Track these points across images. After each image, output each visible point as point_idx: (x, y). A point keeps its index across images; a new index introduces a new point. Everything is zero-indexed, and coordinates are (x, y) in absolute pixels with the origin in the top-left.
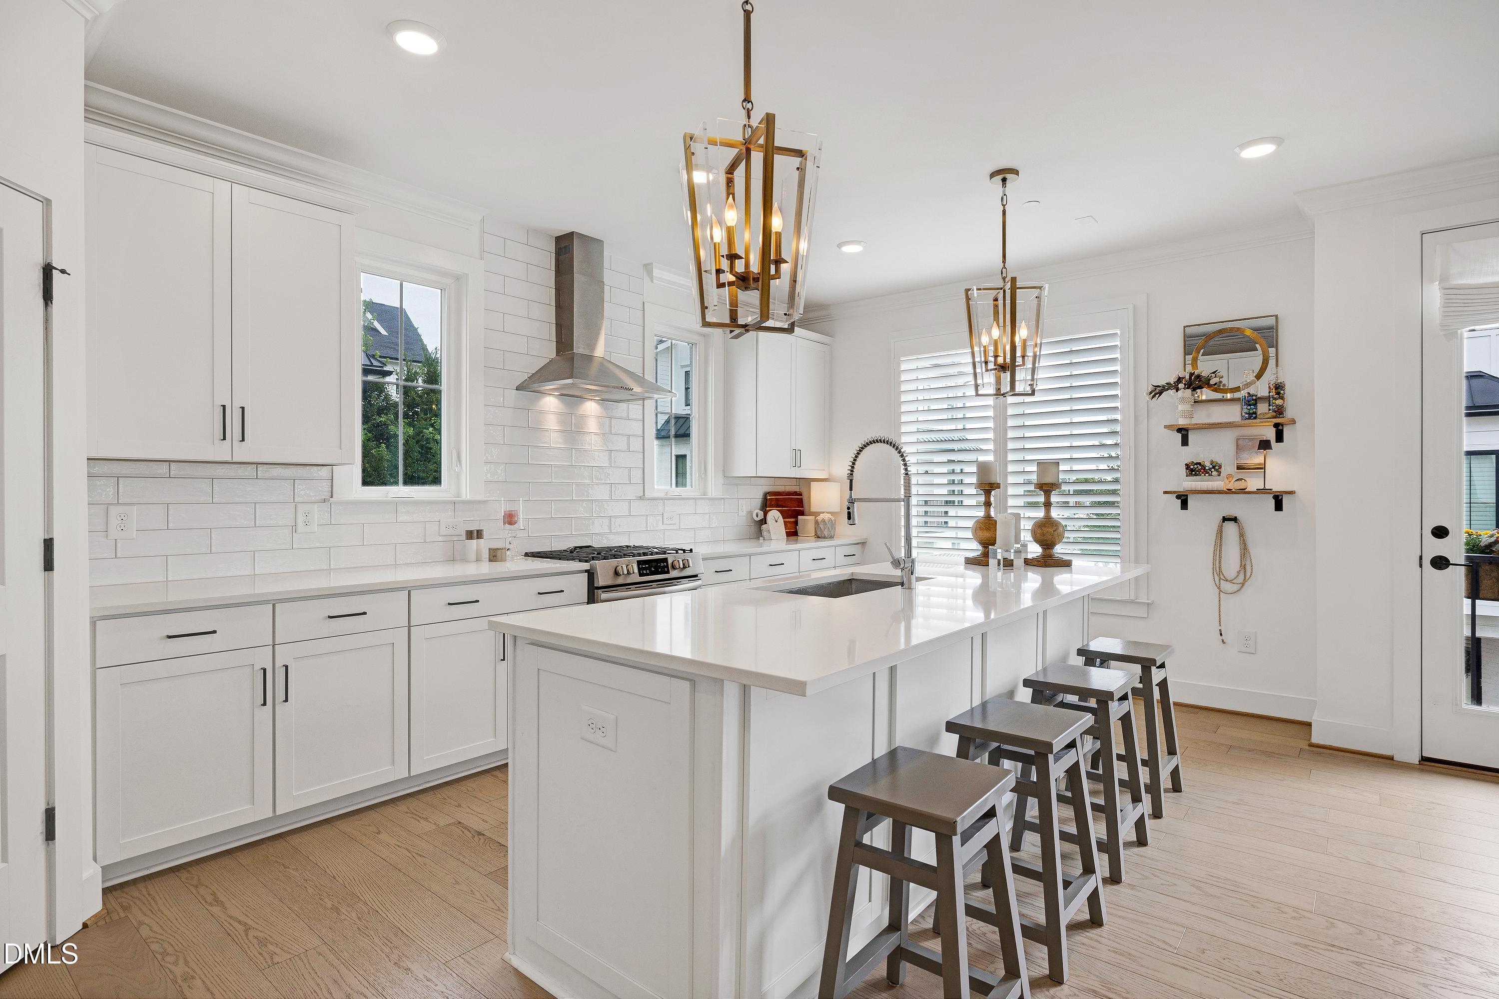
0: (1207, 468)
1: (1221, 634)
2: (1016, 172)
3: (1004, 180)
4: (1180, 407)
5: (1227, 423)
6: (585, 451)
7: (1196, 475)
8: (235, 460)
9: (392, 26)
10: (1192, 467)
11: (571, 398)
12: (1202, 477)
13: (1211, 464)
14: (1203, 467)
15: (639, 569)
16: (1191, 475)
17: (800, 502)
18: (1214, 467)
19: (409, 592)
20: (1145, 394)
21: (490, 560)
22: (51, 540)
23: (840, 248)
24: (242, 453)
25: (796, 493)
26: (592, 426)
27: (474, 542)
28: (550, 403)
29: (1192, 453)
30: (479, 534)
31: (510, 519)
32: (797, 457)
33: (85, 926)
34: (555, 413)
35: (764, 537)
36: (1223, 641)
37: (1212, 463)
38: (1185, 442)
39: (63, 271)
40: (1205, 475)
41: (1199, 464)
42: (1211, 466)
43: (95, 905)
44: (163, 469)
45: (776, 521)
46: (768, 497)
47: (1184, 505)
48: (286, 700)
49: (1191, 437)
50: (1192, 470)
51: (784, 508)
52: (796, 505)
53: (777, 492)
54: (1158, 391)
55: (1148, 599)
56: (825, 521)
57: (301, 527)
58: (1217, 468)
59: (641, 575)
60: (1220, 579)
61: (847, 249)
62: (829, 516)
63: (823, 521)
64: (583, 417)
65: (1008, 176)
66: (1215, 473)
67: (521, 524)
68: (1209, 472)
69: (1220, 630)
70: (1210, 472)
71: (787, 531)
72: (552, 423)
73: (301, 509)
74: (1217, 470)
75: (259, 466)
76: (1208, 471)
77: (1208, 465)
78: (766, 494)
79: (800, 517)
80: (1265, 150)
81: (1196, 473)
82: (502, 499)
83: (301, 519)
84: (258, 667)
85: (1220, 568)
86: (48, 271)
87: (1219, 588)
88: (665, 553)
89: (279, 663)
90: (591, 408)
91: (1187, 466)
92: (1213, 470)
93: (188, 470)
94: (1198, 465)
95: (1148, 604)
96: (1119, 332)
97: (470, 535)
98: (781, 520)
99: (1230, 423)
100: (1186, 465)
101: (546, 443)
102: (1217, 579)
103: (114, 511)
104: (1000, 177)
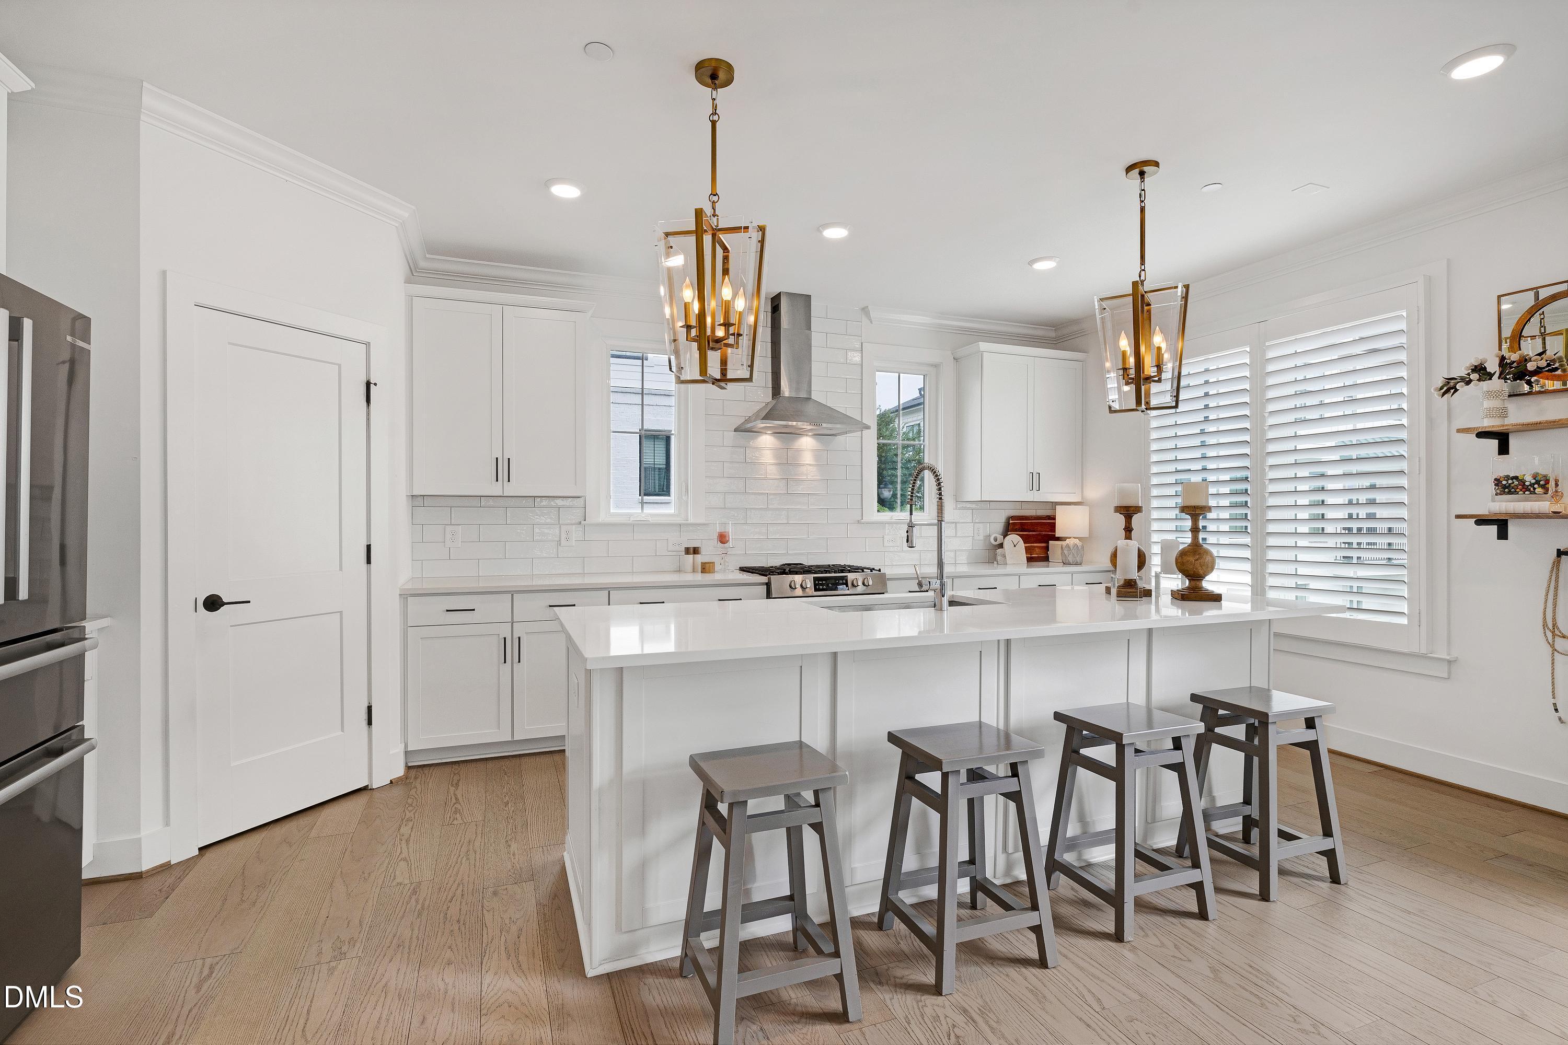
0: (1527, 484)
1: (1556, 710)
2: (1156, 164)
3: (1142, 174)
4: (1487, 404)
5: (1550, 422)
6: (799, 480)
7: (1510, 493)
8: (504, 495)
9: (548, 183)
10: (1504, 482)
11: (787, 435)
12: (1521, 495)
13: (1535, 479)
14: (1522, 482)
15: (815, 585)
16: (1502, 493)
17: (1053, 527)
18: (1538, 482)
19: (609, 592)
20: (1432, 390)
21: (702, 572)
22: (370, 545)
23: (1031, 266)
24: (510, 490)
25: (1049, 517)
26: (808, 458)
27: (690, 557)
28: (767, 441)
29: (1509, 466)
30: (696, 551)
31: (723, 538)
32: (1035, 481)
33: (391, 782)
34: (771, 449)
35: (997, 562)
36: (1560, 719)
37: (1535, 477)
38: (1504, 449)
39: (375, 384)
40: (1524, 493)
41: (1516, 478)
42: (1533, 481)
43: (400, 772)
44: (476, 502)
45: (1015, 546)
46: (1011, 522)
47: (1503, 534)
48: (519, 662)
49: (1513, 442)
50: (1505, 487)
51: (1031, 533)
52: (1048, 530)
53: (1022, 516)
54: (1449, 387)
55: (1449, 654)
56: (1069, 547)
57: (563, 542)
58: (1542, 483)
59: (816, 590)
60: (1554, 635)
61: (1039, 266)
62: (1077, 541)
63: (1068, 546)
64: (799, 451)
65: (1146, 169)
66: (1539, 490)
67: (730, 544)
68: (1530, 489)
69: (1555, 705)
70: (1532, 489)
71: (1027, 556)
72: (768, 458)
73: (564, 528)
74: (1543, 487)
75: (536, 498)
76: (1529, 487)
77: (1529, 479)
78: (1009, 518)
79: (1051, 542)
80: (1490, 63)
81: (1510, 491)
82: (718, 522)
83: (563, 536)
84: (502, 636)
85: (1554, 619)
86: (368, 384)
87: (1552, 646)
88: (842, 571)
89: (516, 636)
90: (807, 443)
91: (1498, 482)
92: (1536, 486)
93: (491, 502)
94: (1514, 480)
95: (1449, 662)
96: (1405, 314)
97: (687, 551)
98: (1022, 545)
99: (1555, 422)
100: (1496, 479)
101: (762, 475)
102: (1549, 635)
103: (449, 528)
104: (1137, 171)
